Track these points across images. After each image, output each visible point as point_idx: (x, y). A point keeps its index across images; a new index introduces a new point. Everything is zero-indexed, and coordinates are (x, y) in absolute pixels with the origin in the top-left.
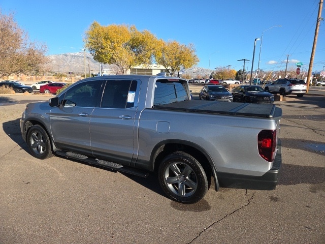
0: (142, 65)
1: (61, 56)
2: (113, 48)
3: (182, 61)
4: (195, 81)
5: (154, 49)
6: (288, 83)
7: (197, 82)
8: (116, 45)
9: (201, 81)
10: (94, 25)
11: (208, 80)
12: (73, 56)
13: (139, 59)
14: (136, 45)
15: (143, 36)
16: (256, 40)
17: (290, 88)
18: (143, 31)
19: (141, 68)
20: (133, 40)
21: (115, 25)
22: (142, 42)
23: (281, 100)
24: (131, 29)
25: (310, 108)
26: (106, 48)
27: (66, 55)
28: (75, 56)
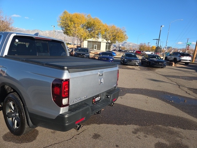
0: (92, 38)
1: (52, 31)
2: (75, 27)
3: (117, 38)
4: (128, 51)
5: (100, 29)
6: (179, 55)
7: (128, 52)
8: (76, 25)
9: (131, 51)
10: (65, 13)
11: (135, 51)
12: (59, 32)
13: (91, 35)
14: (89, 26)
15: (94, 21)
16: (161, 26)
17: (180, 58)
18: (95, 18)
19: (92, 40)
20: (88, 23)
21: (77, 13)
22: (93, 24)
23: (173, 65)
24: (88, 16)
25: (189, 72)
26: (70, 27)
27: (55, 31)
28: (60, 32)
